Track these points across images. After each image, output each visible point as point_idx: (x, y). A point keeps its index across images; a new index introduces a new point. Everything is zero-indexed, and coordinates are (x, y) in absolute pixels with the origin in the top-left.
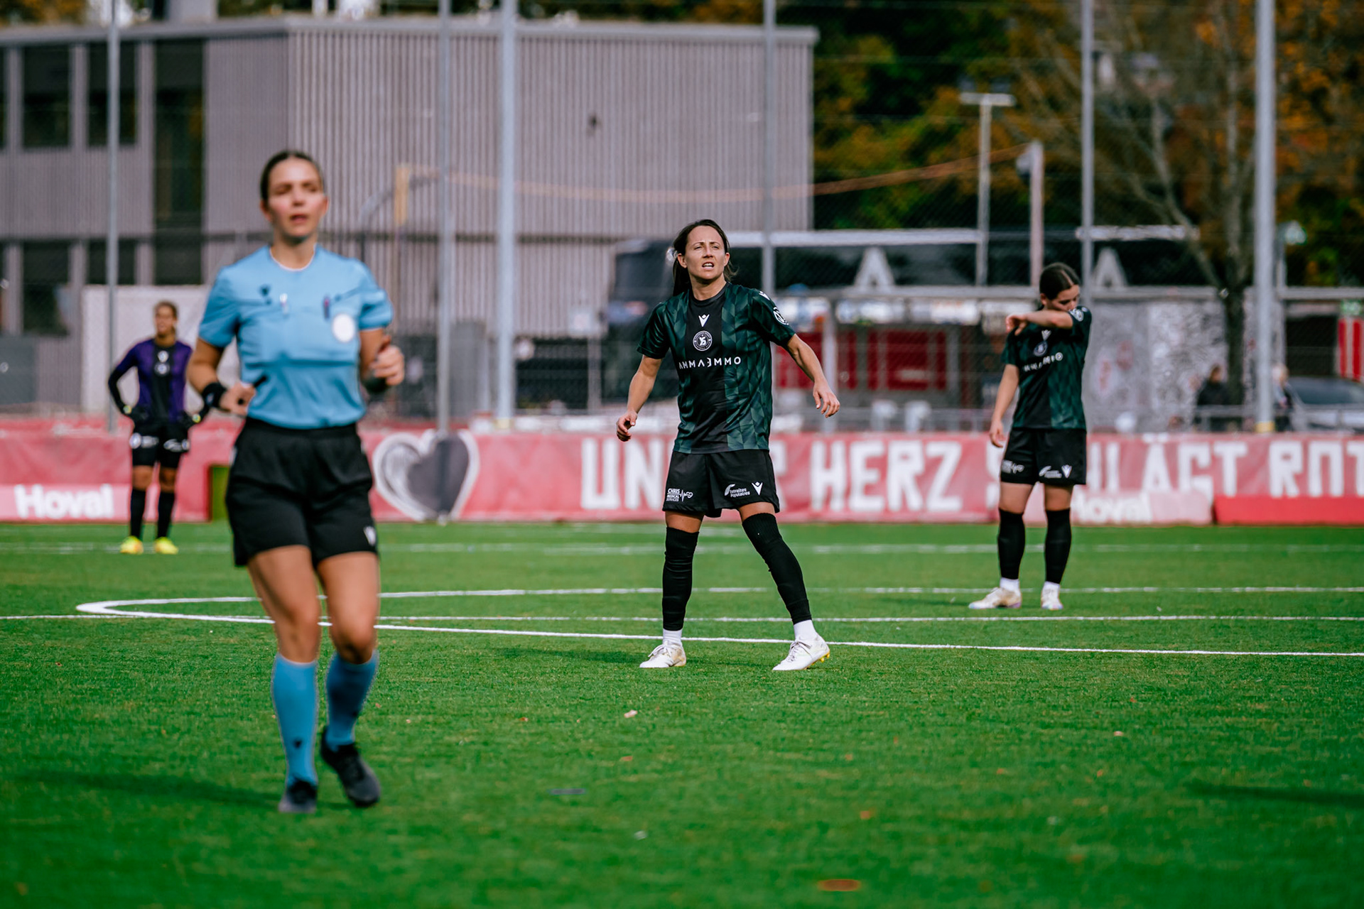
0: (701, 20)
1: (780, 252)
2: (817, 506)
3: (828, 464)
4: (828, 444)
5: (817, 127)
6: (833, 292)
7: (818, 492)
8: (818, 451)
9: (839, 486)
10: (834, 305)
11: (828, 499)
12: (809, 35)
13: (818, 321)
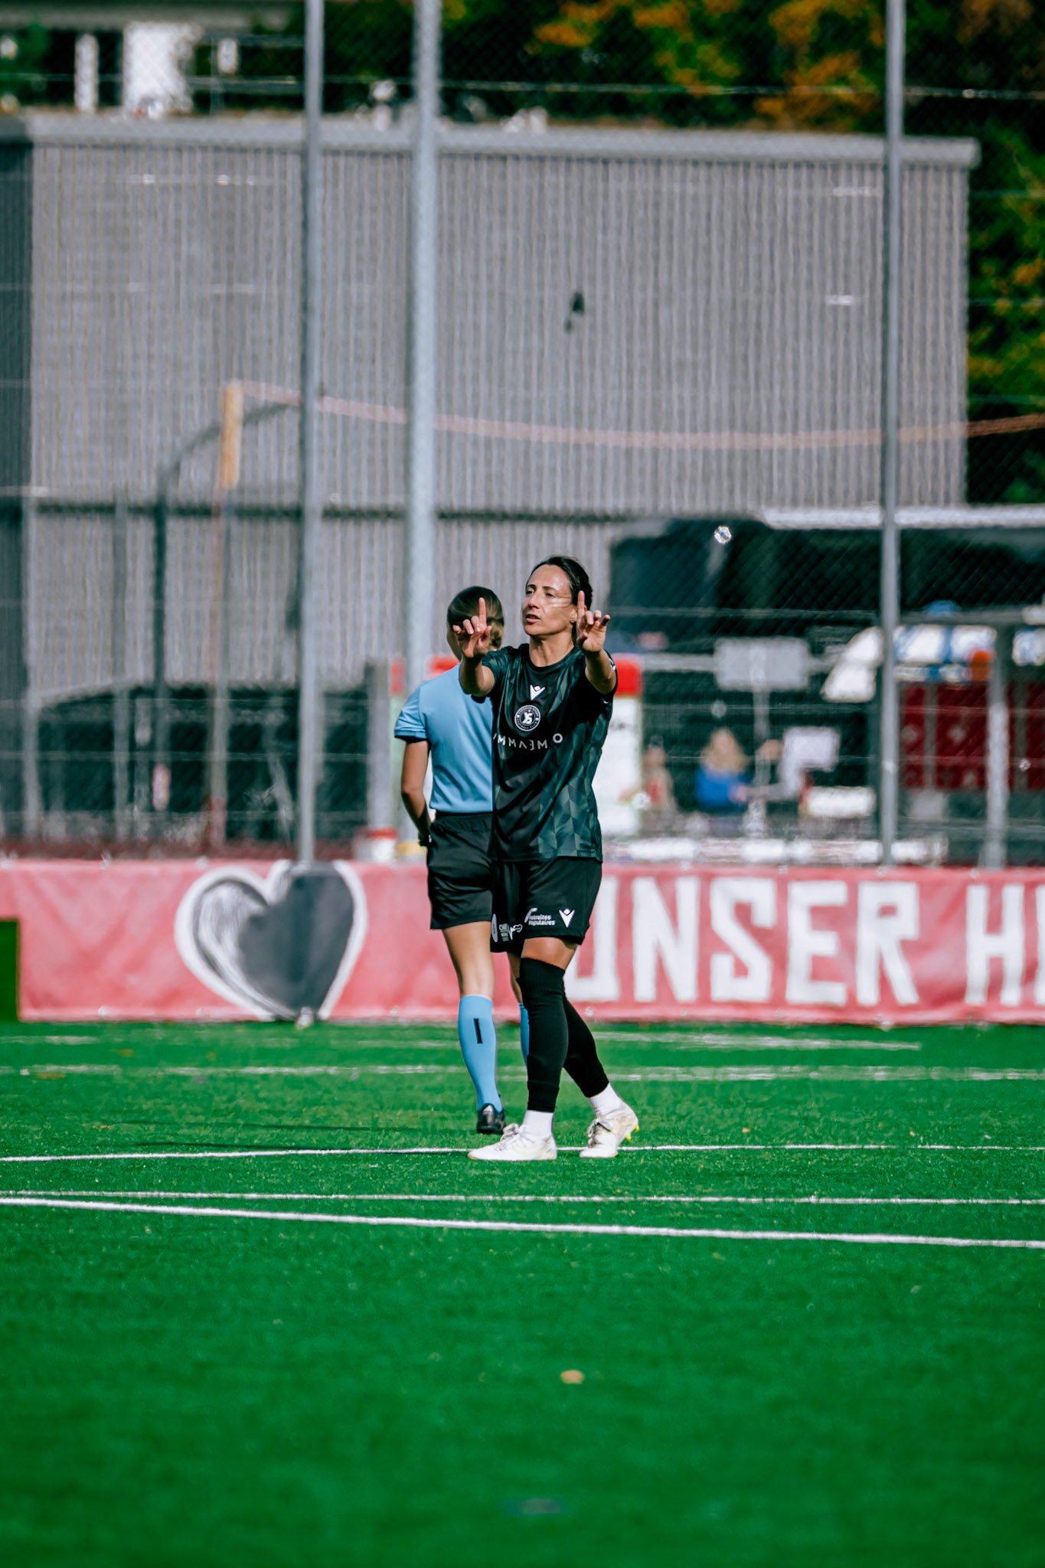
0: (770, 123)
1: (909, 538)
2: (975, 998)
3: (994, 923)
4: (995, 890)
5: (977, 316)
6: (1006, 615)
7: (977, 974)
8: (977, 899)
9: (1014, 966)
10: (1006, 636)
11: (995, 986)
12: (964, 151)
13: (977, 662)
